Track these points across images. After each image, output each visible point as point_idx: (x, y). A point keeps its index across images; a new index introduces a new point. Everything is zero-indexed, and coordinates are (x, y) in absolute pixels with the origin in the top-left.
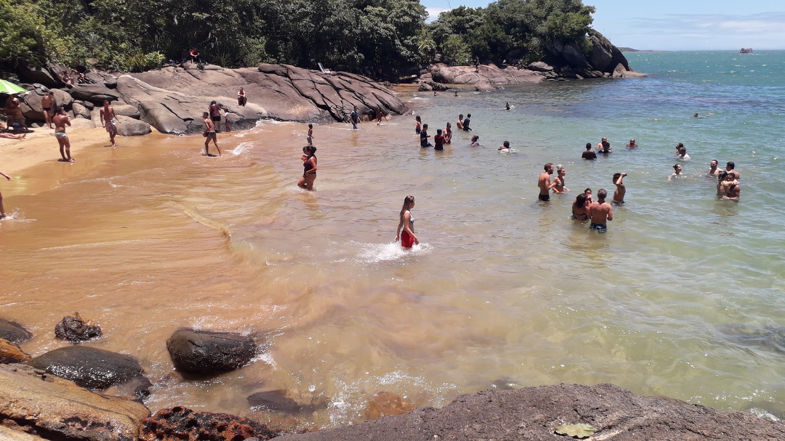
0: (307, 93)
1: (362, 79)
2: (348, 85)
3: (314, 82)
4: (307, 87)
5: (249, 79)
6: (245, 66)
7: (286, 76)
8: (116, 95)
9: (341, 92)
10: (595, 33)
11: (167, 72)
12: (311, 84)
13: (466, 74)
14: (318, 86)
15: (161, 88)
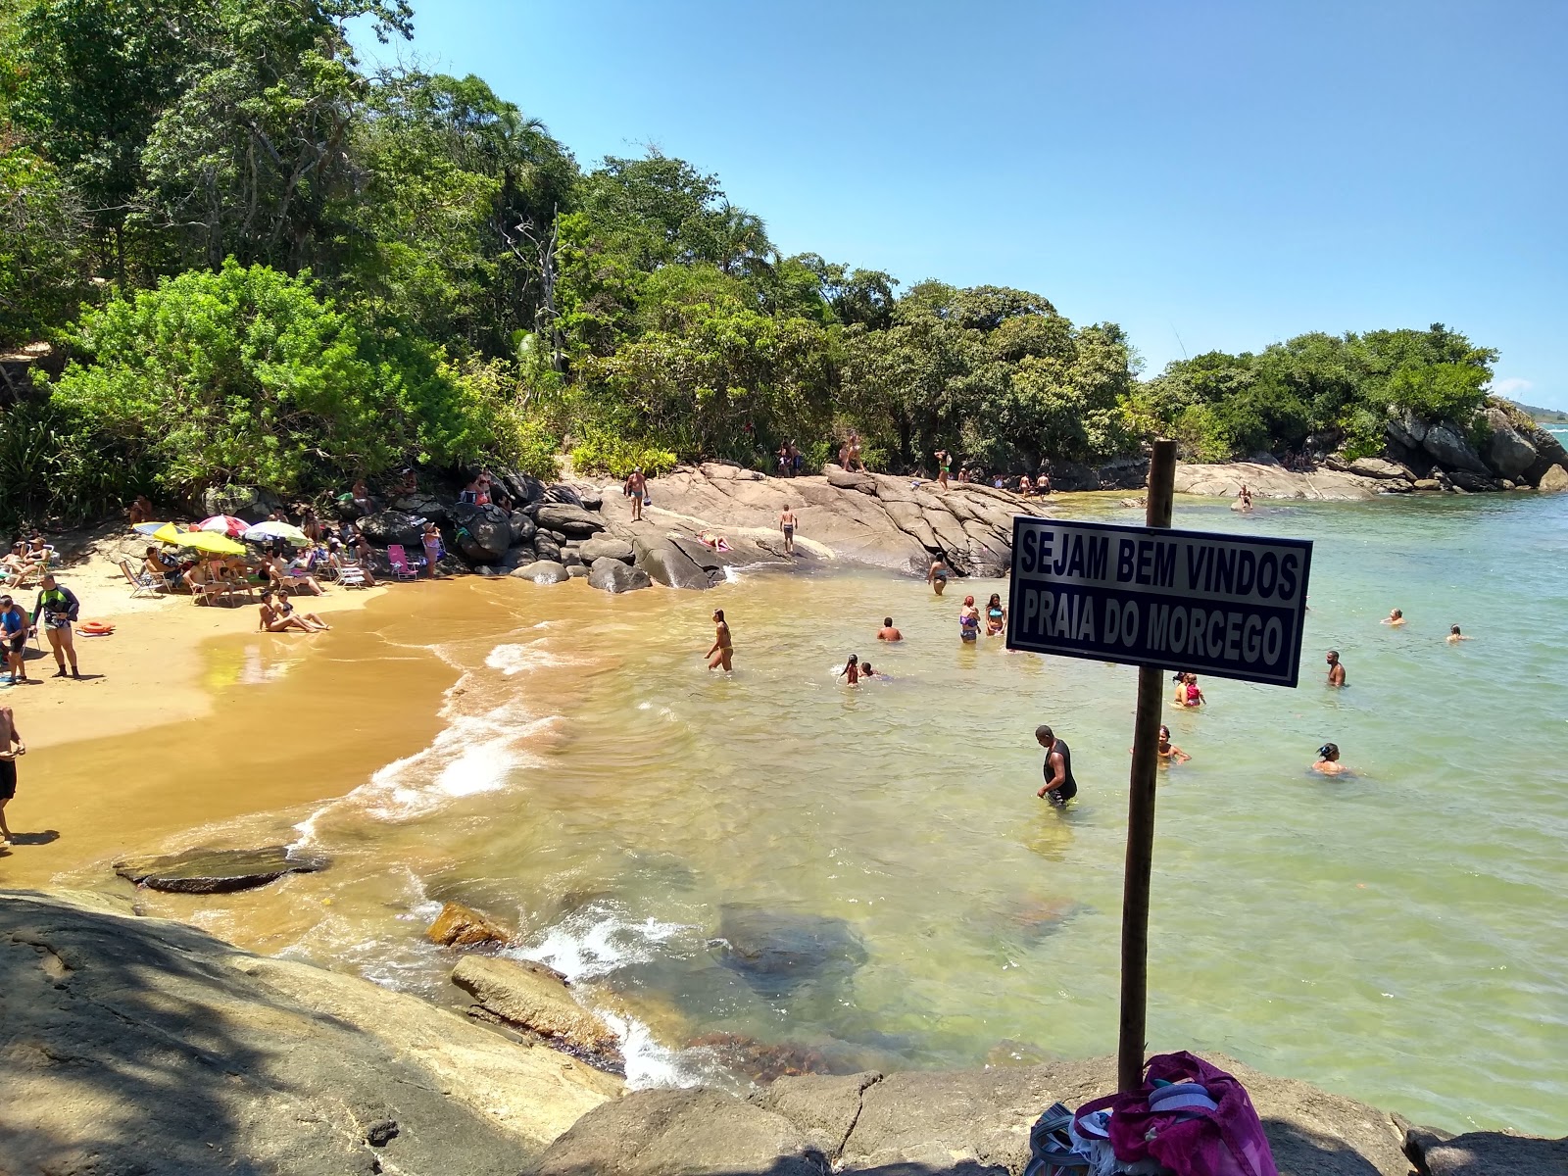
0: (908, 526)
1: (1007, 497)
2: (980, 511)
3: (921, 506)
4: (908, 515)
5: (811, 498)
6: (806, 474)
7: (874, 493)
8: (601, 521)
9: (967, 524)
10: (1498, 404)
11: (678, 483)
12: (915, 510)
13: (1214, 480)
14: (928, 513)
15: (669, 509)
